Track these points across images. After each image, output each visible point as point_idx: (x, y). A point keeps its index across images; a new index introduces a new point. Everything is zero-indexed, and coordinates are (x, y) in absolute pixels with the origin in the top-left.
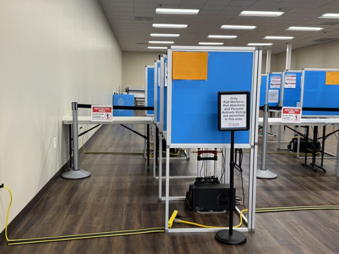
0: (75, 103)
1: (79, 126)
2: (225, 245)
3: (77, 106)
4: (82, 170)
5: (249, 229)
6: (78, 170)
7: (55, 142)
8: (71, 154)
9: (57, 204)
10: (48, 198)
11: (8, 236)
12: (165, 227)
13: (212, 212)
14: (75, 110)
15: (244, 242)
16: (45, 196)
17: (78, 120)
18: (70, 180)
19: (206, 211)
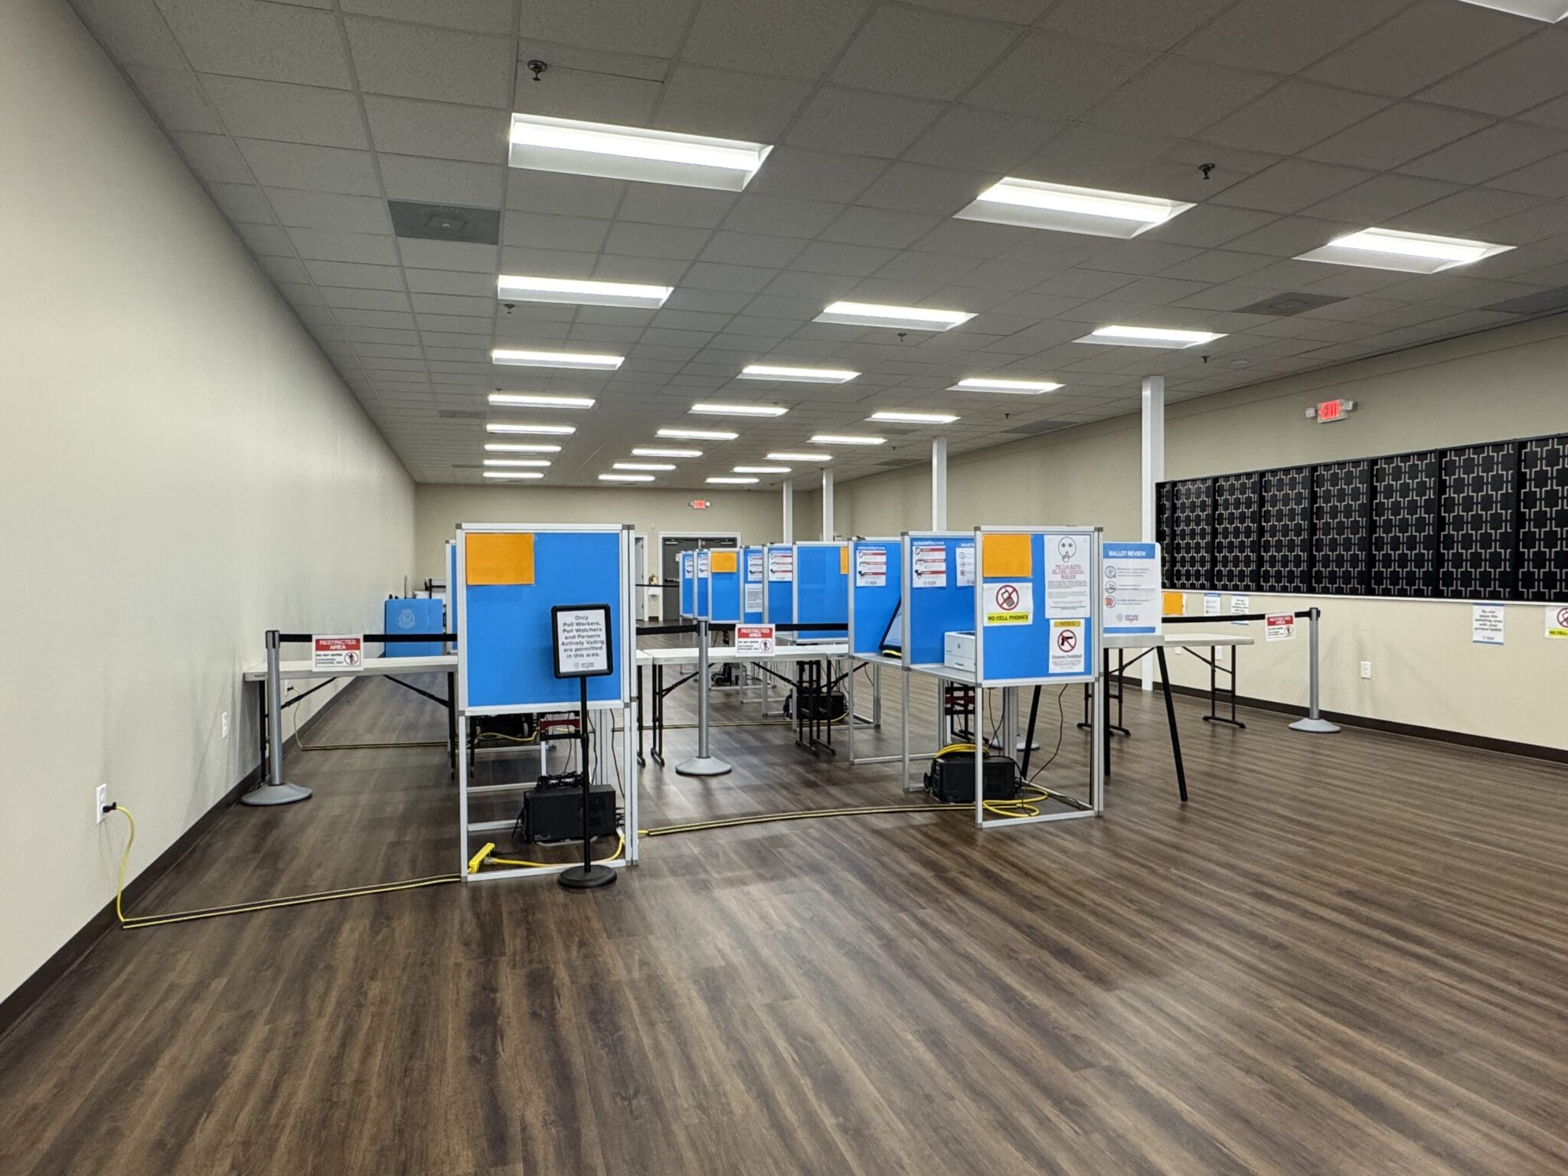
0: (274, 632)
1: (285, 684)
2: (571, 890)
3: (277, 639)
4: (292, 785)
5: (627, 862)
6: (282, 784)
7: (224, 721)
8: (263, 749)
9: (231, 853)
10: (209, 845)
11: (122, 914)
12: (460, 872)
13: (568, 842)
14: (274, 646)
15: (613, 880)
16: (202, 842)
17: (281, 669)
18: (260, 809)
19: (558, 841)
